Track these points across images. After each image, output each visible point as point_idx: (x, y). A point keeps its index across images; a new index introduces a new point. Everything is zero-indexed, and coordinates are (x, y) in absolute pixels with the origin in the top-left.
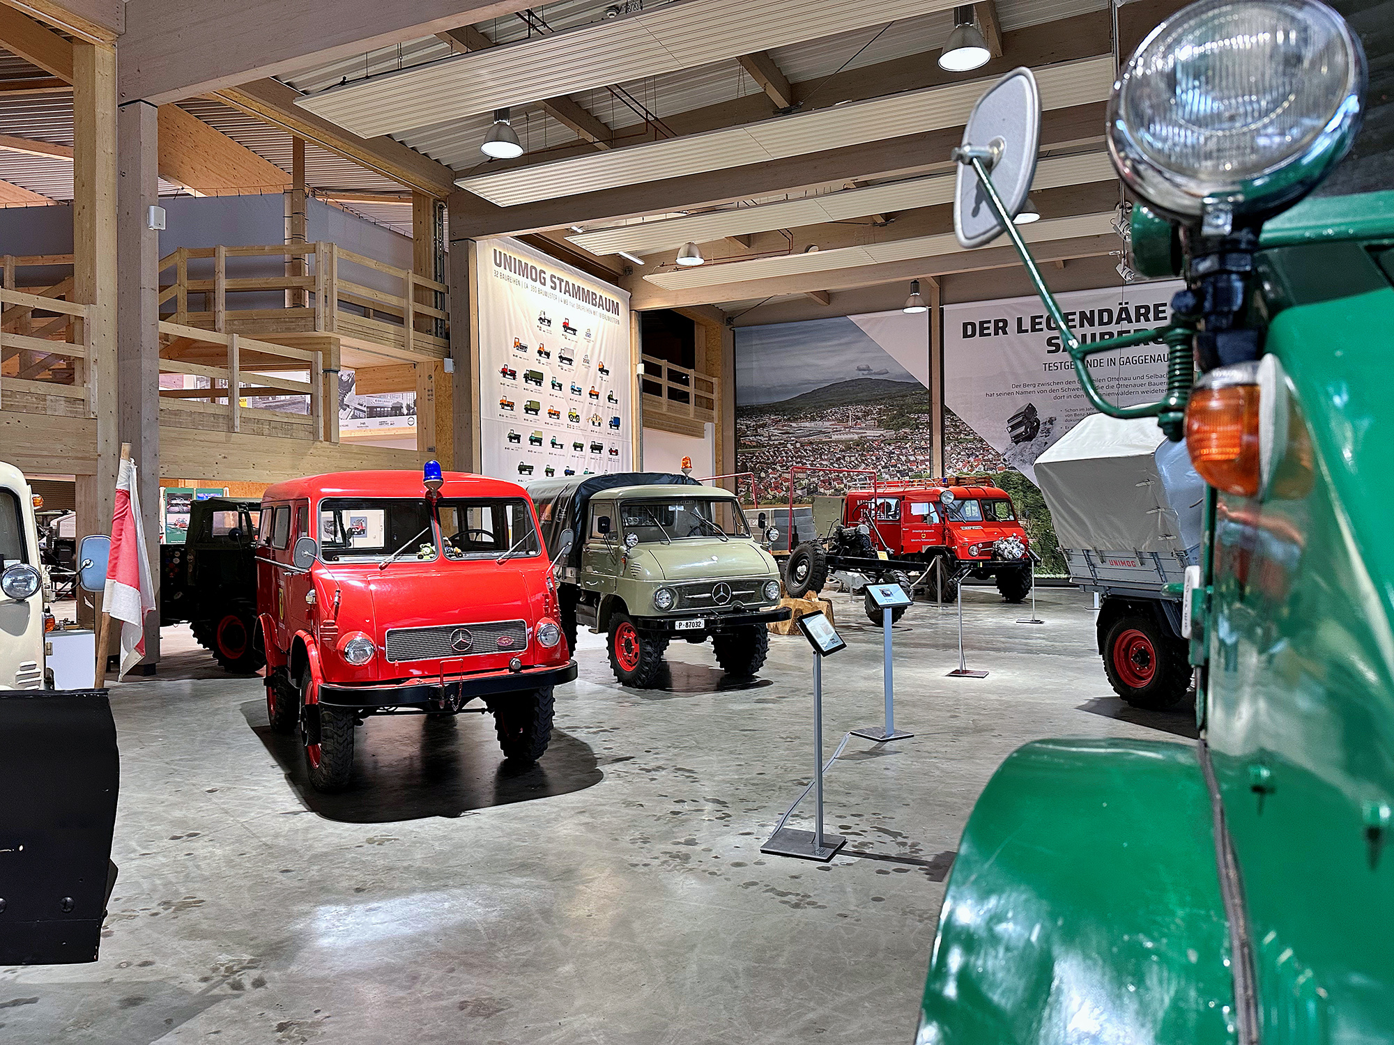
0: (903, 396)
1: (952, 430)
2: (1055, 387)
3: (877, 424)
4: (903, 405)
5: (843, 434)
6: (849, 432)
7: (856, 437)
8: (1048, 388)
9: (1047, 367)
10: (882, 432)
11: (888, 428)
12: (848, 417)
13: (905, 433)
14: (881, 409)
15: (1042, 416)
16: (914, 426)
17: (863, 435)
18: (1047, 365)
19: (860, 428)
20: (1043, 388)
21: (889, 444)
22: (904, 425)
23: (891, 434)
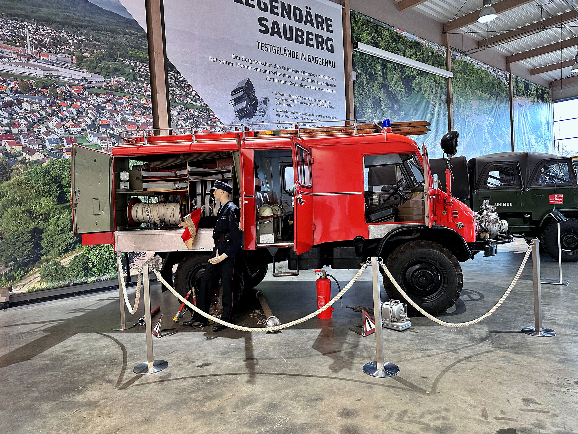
0: (114, 32)
1: (177, 91)
2: (267, 68)
3: (75, 61)
4: (114, 44)
5: (17, 65)
6: (28, 64)
7: (40, 73)
8: (262, 67)
9: (261, 45)
10: (84, 75)
11: (93, 70)
12: (24, 39)
13: (119, 83)
14: (80, 41)
15: (259, 94)
16: (131, 76)
17: (54, 73)
18: (260, 44)
19: (47, 62)
20: (258, 66)
21: (97, 95)
22: (116, 71)
23: (98, 80)
